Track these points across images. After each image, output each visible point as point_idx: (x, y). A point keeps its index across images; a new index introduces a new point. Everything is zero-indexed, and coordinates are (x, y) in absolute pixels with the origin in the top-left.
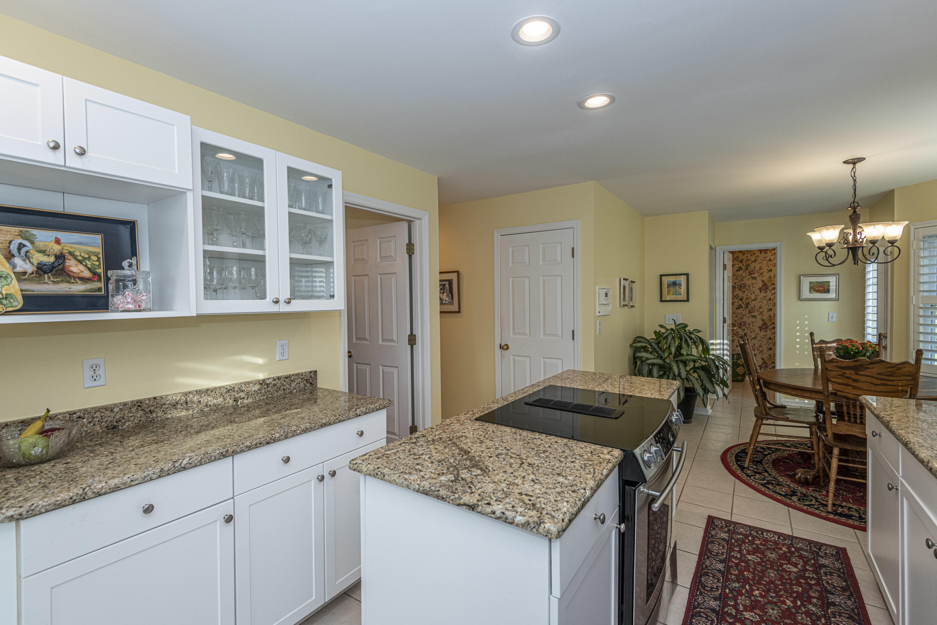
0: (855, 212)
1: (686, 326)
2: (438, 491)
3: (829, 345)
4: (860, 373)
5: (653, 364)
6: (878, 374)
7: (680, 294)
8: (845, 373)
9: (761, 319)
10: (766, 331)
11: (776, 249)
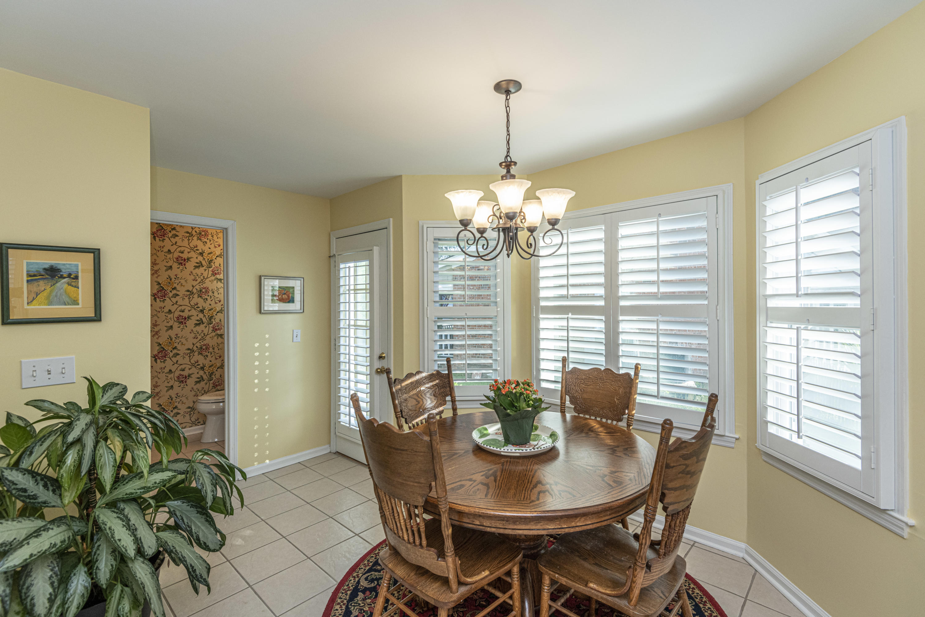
1: (126, 387)
9: (157, 343)
10: (164, 362)
11: (225, 231)
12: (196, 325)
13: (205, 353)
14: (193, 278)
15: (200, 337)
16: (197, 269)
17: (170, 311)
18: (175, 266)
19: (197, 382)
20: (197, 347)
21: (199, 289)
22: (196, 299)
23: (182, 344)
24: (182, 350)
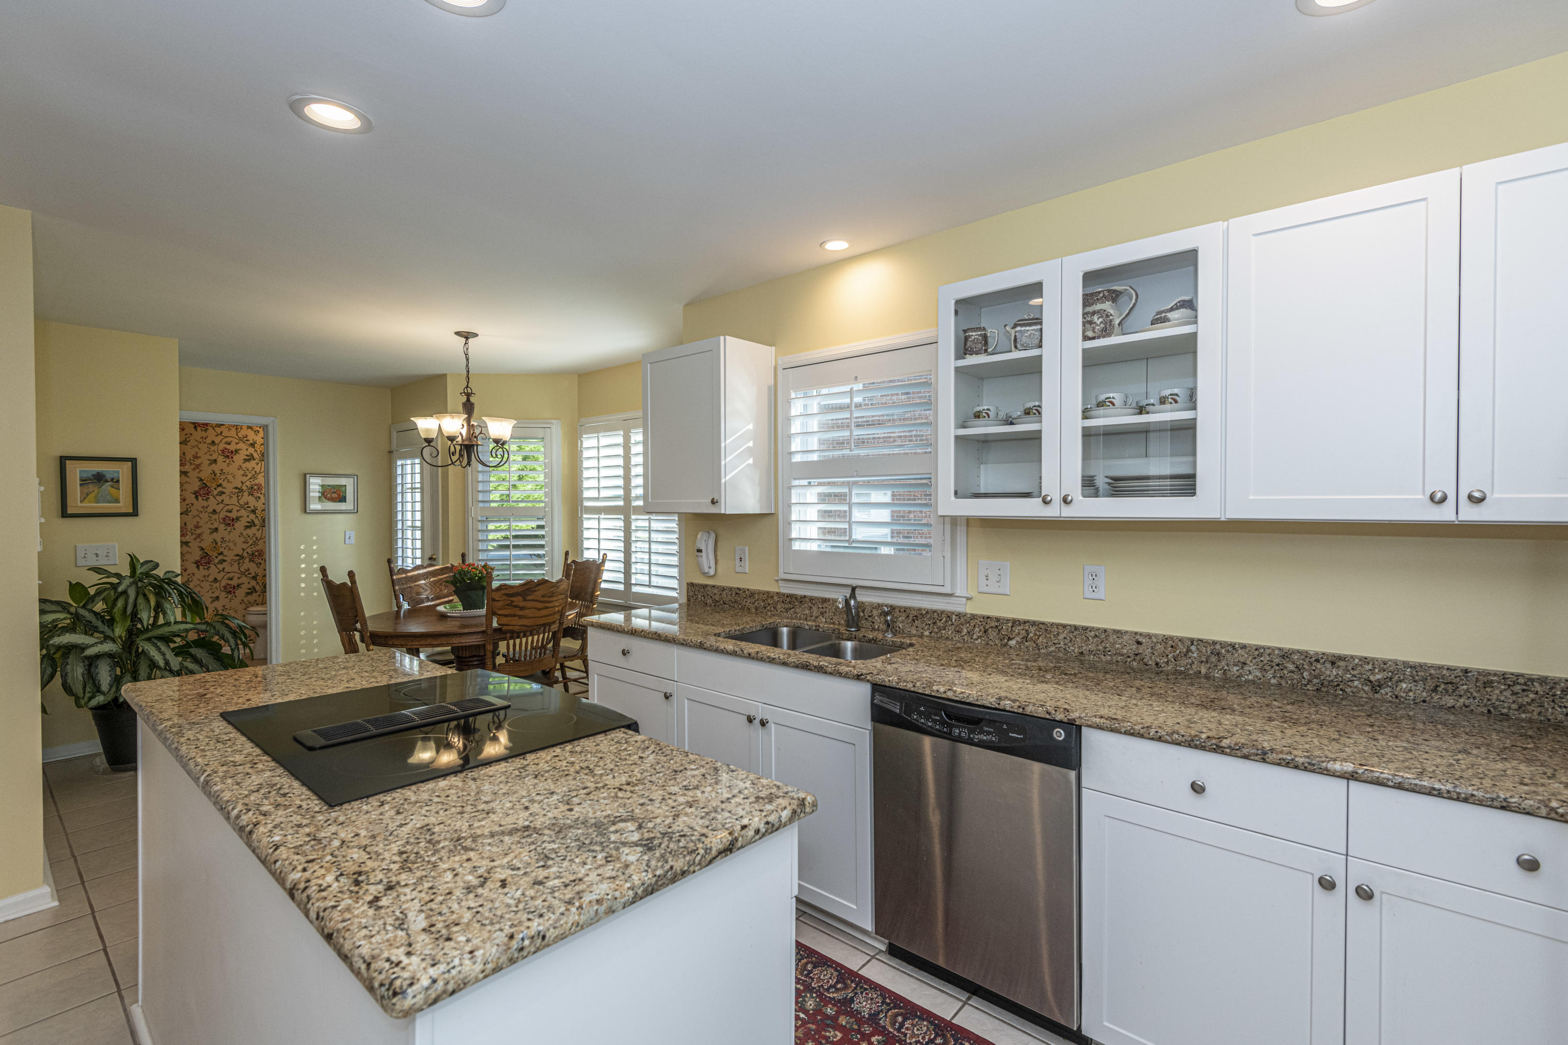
0: (468, 400)
1: (157, 566)
2: (672, 868)
3: (409, 574)
4: (528, 598)
5: (98, 656)
6: (543, 596)
7: (117, 501)
8: (512, 602)
9: (199, 547)
10: (208, 569)
11: (265, 428)
12: (247, 527)
13: (256, 560)
14: (242, 472)
15: (251, 542)
16: (247, 463)
17: (214, 511)
18: (221, 459)
19: (248, 594)
20: (248, 553)
21: (249, 486)
22: (246, 498)
23: (230, 549)
24: (230, 555)
